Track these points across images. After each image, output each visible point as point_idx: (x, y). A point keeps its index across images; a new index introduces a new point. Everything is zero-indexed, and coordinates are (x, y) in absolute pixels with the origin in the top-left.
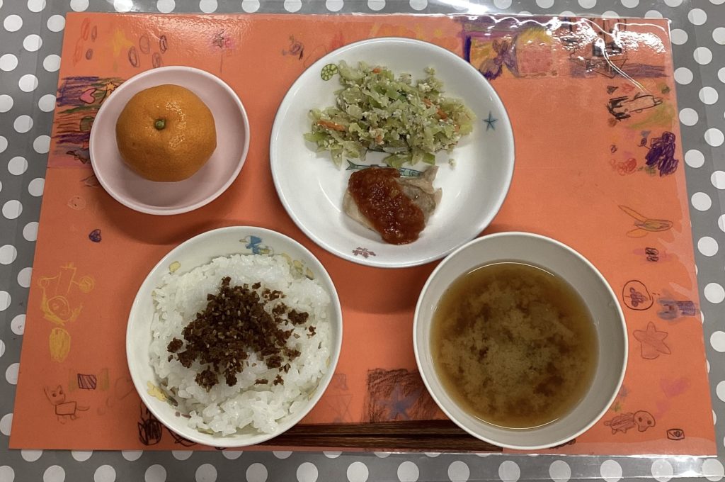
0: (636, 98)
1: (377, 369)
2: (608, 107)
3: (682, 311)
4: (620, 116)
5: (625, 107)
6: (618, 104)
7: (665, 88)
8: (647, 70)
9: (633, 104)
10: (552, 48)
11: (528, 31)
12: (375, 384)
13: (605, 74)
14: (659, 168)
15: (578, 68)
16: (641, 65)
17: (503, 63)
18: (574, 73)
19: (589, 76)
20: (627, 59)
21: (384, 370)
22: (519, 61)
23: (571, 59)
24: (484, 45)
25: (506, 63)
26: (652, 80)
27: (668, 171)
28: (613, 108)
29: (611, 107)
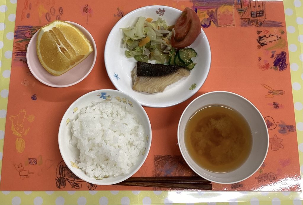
0: (270, 36)
1: (158, 155)
2: (257, 40)
3: (288, 130)
4: (262, 44)
5: (265, 40)
6: (262, 39)
7: (282, 32)
8: (275, 24)
9: (268, 39)
10: (233, 13)
11: (223, 6)
12: (157, 162)
13: (256, 25)
14: (279, 68)
15: (244, 23)
16: (272, 21)
17: (211, 20)
18: (243, 25)
19: (249, 26)
20: (266, 19)
21: (161, 156)
22: (218, 19)
23: (241, 19)
24: (203, 12)
25: (213, 21)
26: (277, 28)
27: (283, 69)
28: (259, 41)
29: (259, 40)
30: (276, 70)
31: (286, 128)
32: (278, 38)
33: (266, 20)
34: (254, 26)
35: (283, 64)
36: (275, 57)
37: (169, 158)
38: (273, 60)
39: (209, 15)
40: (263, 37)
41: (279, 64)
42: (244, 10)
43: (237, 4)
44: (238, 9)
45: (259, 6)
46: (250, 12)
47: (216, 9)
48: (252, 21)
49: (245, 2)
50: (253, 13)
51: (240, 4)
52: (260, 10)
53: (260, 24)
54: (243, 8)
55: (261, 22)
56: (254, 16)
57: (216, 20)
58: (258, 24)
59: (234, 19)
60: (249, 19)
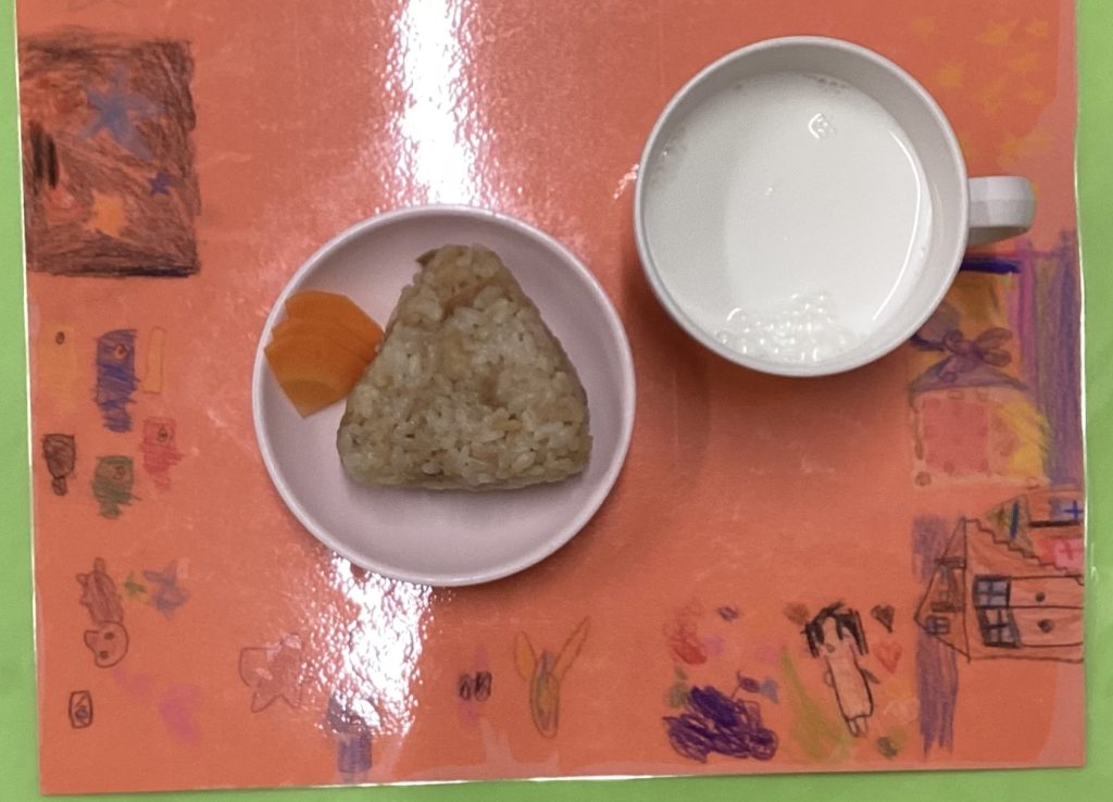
0: (865, 675)
1: (192, 61)
2: (839, 605)
3: (348, 743)
4: (813, 633)
5: (838, 647)
6: (845, 631)
7: (892, 745)
8: (940, 707)
9: (847, 665)
10: (996, 479)
11: (1039, 418)
12: (158, 58)
13: (928, 601)
14: (683, 716)
15: (939, 536)
16: (954, 691)
17: (948, 353)
18: (925, 530)
19: (919, 563)
20: (969, 659)
21: (191, 77)
22: (956, 394)
23: (964, 521)
24: (997, 307)
25: (948, 360)
26: (915, 716)
27: (677, 736)
28: (834, 616)
29: (837, 612)
30: (672, 702)
32: (854, 719)
33: (961, 659)
34: (921, 589)
35: (702, 739)
36: (742, 694)
37: (180, 119)
38: (726, 686)
39: (980, 339)
40: (856, 635)
41: (702, 716)
42: (1019, 541)
43: (1055, 504)
44: (1021, 504)
45: (1045, 626)
46: (1006, 573)
47: (1022, 379)
48: (953, 581)
49: (1068, 546)
50: (1000, 586)
51: (1057, 518)
52: (1022, 630)
53: (937, 626)
54: (1028, 535)
55: (948, 632)
56: (983, 593)
57: (953, 381)
58: (934, 610)
59: (961, 481)
60: (964, 568)
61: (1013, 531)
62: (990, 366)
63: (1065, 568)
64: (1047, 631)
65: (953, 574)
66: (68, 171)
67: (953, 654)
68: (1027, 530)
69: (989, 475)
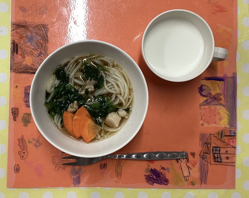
0: (188, 167)
1: (48, 29)
3: (75, 178)
5: (183, 161)
7: (194, 183)
8: (204, 175)
10: (218, 125)
11: (228, 113)
12: (41, 28)
13: (202, 152)
14: (149, 175)
15: (205, 137)
16: (207, 172)
18: (203, 136)
19: (201, 143)
20: (211, 164)
21: (48, 32)
22: (209, 106)
23: (211, 134)
24: (219, 88)
25: (208, 99)
26: (199, 177)
27: (147, 179)
30: (147, 172)
31: (77, 176)
32: (186, 177)
33: (209, 165)
34: (201, 149)
35: (153, 180)
36: (162, 171)
37: (45, 41)
38: (158, 169)
39: (215, 95)
40: (187, 158)
41: (153, 175)
42: (222, 139)
44: (223, 131)
45: (227, 158)
46: (220, 146)
47: (224, 104)
48: (208, 147)
49: (233, 141)
50: (218, 149)
51: (231, 135)
52: (222, 159)
53: (204, 157)
55: (207, 159)
56: (215, 150)
57: (209, 104)
58: (204, 154)
59: (210, 126)
60: (211, 145)
61: (221, 137)
62: (217, 101)
63: (232, 146)
64: (228, 159)
65: (208, 146)
66: (20, 51)
67: (207, 163)
68: (224, 137)
69: (216, 125)
